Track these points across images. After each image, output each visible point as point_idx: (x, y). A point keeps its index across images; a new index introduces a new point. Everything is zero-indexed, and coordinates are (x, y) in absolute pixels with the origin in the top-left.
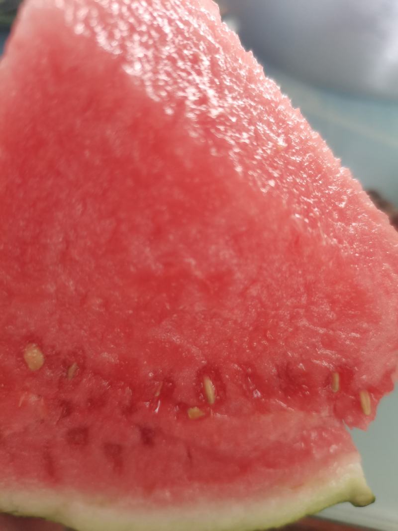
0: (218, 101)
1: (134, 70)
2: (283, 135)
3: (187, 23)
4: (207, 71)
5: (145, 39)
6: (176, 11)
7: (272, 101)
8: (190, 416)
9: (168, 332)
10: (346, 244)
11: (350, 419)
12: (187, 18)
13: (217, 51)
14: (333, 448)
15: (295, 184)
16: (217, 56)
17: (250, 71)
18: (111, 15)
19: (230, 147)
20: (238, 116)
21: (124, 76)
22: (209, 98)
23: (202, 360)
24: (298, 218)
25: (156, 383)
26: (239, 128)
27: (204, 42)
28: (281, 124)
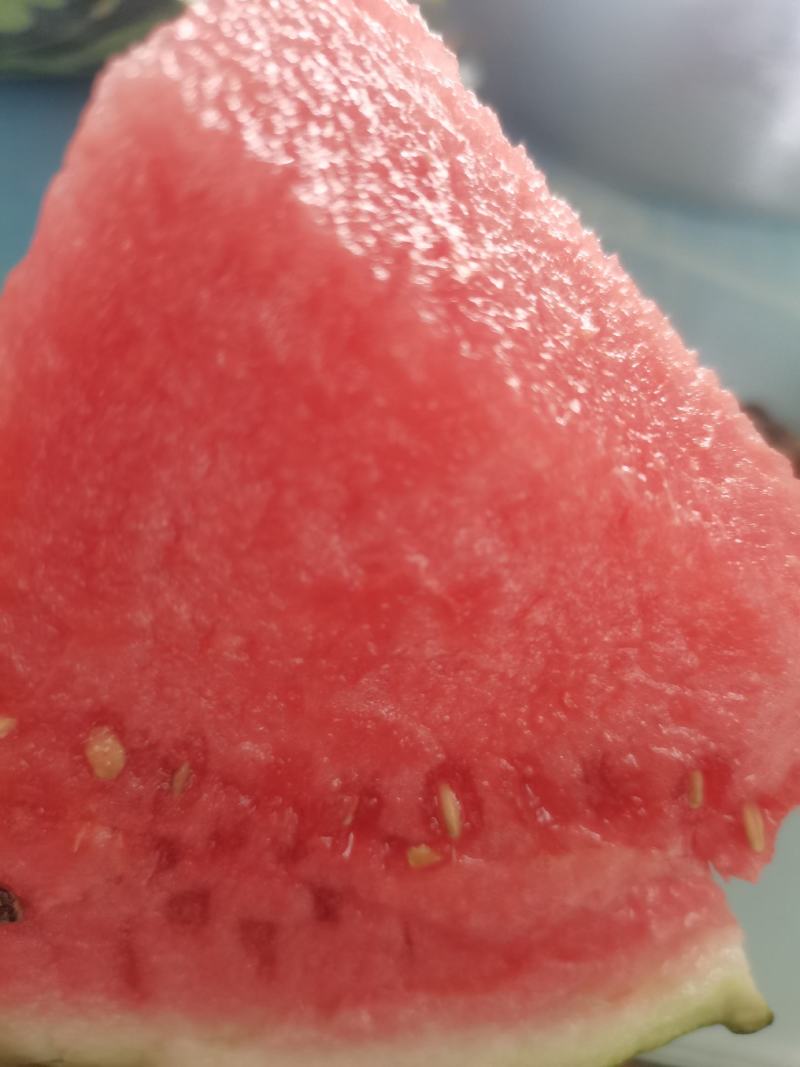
0: (469, 250)
1: (314, 195)
2: (589, 310)
3: (403, 96)
4: (444, 189)
5: (329, 131)
6: (381, 73)
7: (566, 243)
8: (412, 862)
9: (371, 699)
10: (716, 520)
11: (725, 860)
12: (402, 86)
13: (460, 148)
14: (691, 918)
15: (616, 404)
16: (461, 159)
17: (523, 186)
18: (263, 87)
19: (496, 339)
20: (506, 276)
21: (295, 208)
22: (453, 244)
23: (437, 752)
24: (627, 474)
25: (347, 799)
26: (509, 300)
27: (436, 132)
28: (583, 288)
